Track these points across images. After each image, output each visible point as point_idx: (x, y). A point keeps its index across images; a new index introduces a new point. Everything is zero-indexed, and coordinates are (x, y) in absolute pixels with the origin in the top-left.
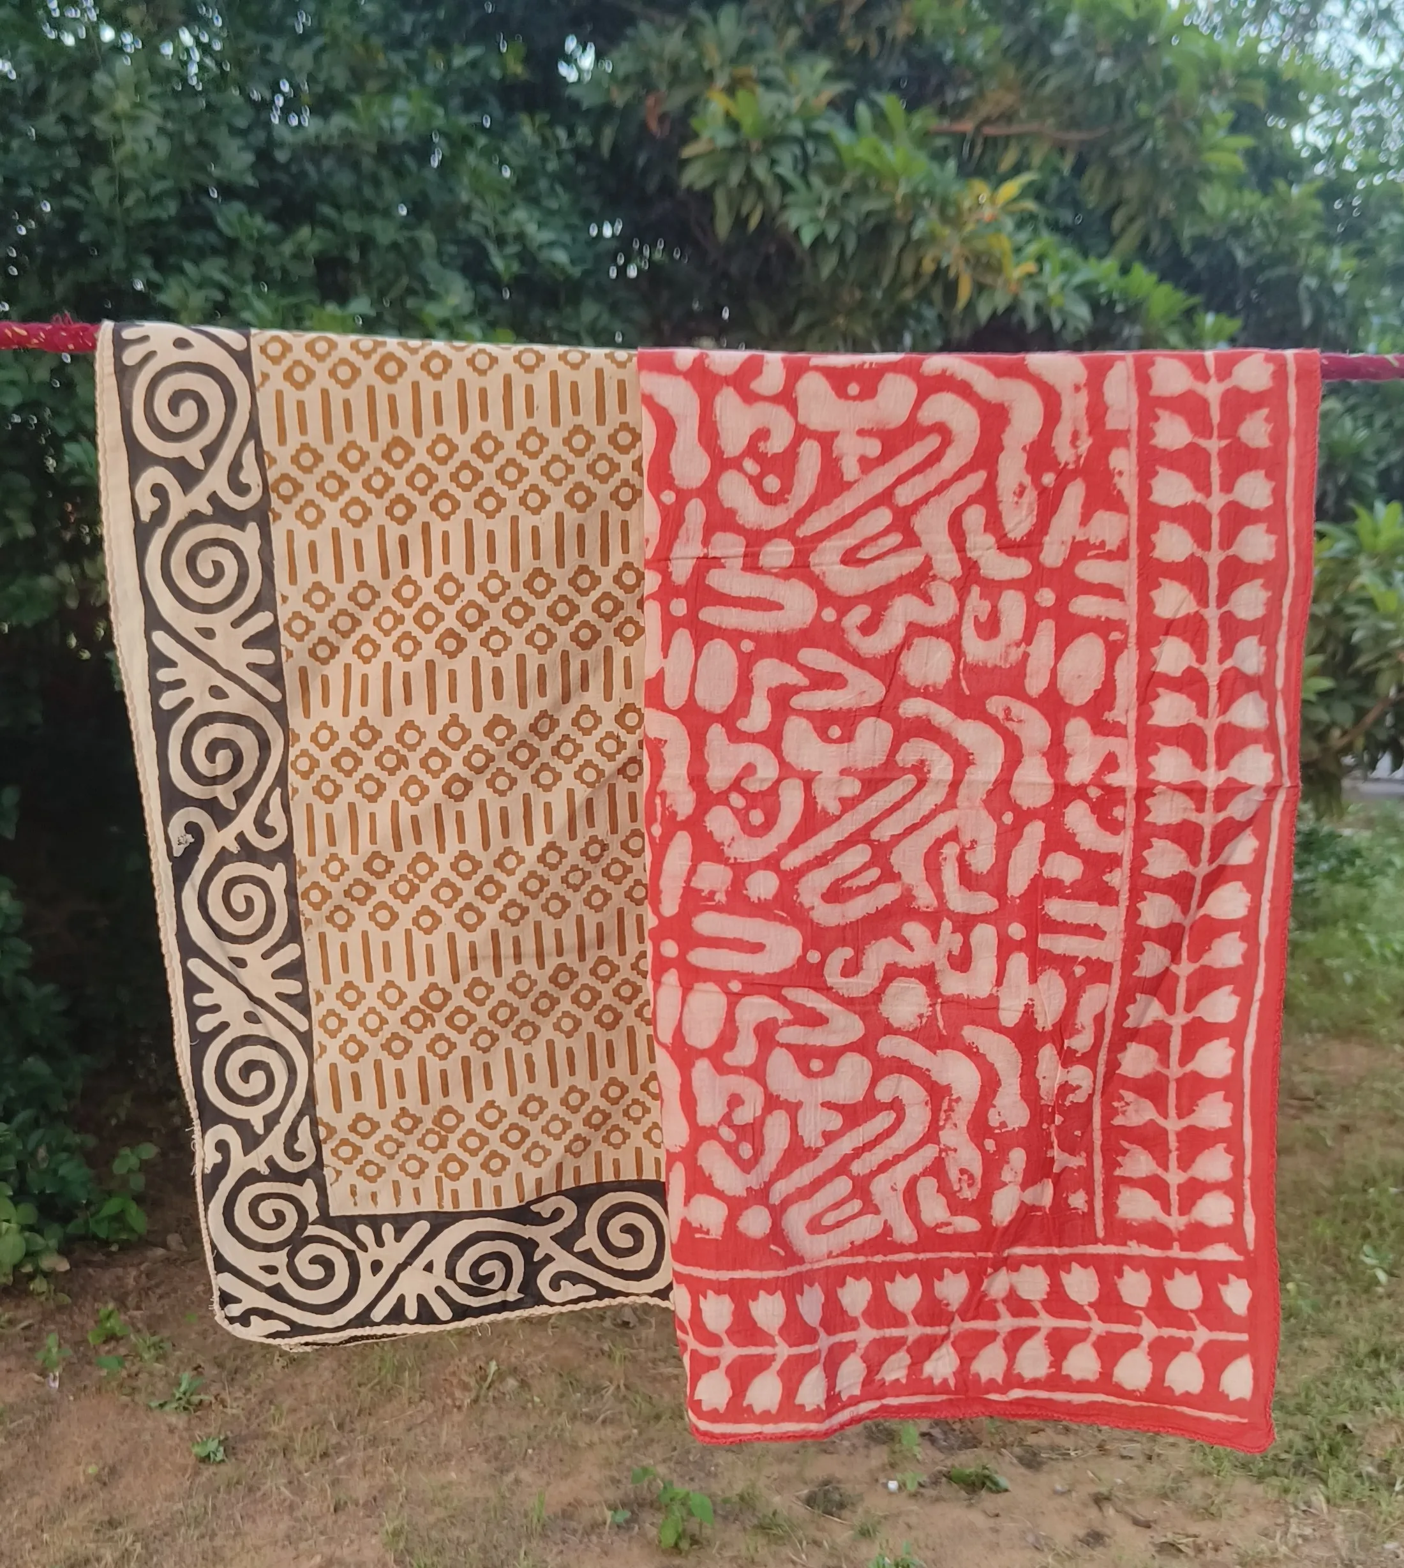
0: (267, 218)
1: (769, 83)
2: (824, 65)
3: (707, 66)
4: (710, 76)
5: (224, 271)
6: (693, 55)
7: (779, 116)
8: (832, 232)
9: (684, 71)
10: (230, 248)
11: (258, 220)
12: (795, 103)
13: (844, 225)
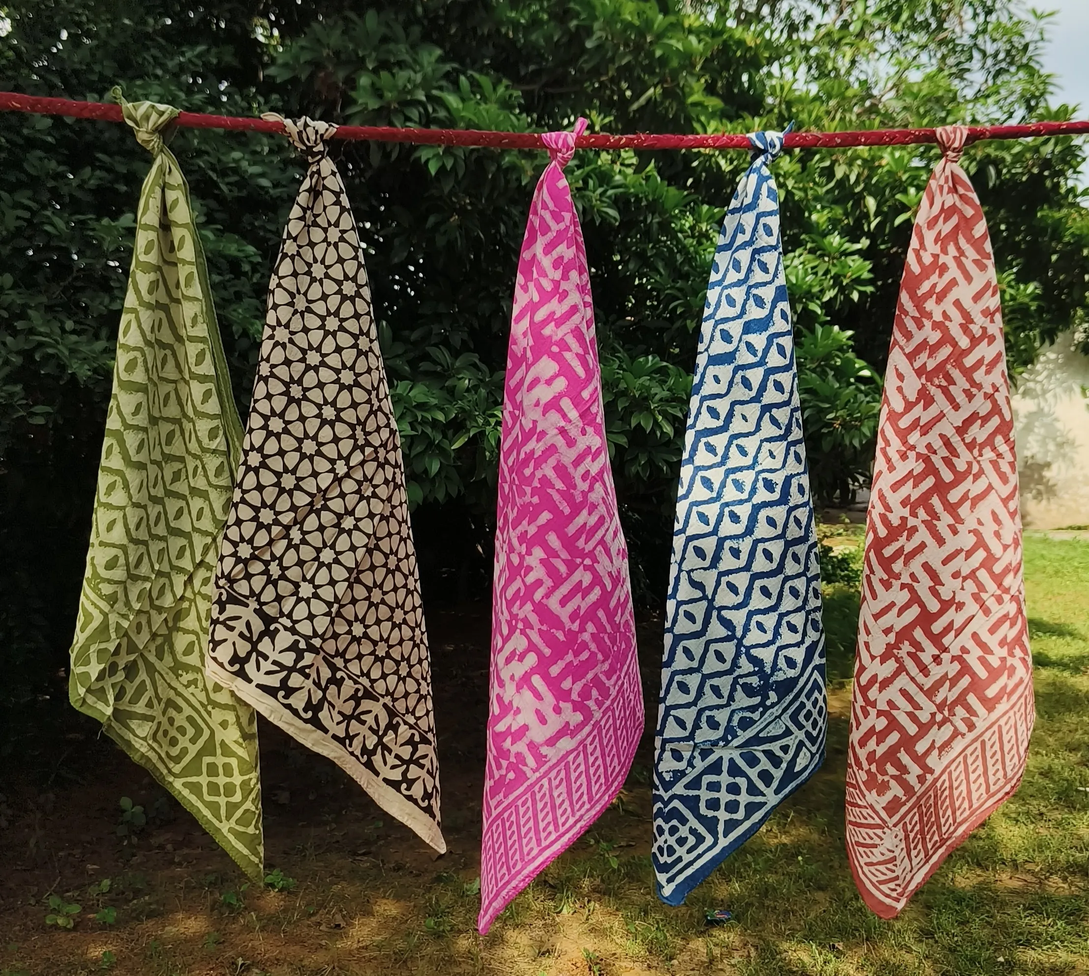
0: (59, 163)
1: (401, 65)
2: (438, 52)
3: (361, 54)
4: (362, 60)
5: (29, 199)
6: (351, 46)
7: (409, 86)
8: (449, 165)
9: (343, 57)
10: (33, 183)
11: (53, 164)
12: (418, 78)
13: (456, 158)
